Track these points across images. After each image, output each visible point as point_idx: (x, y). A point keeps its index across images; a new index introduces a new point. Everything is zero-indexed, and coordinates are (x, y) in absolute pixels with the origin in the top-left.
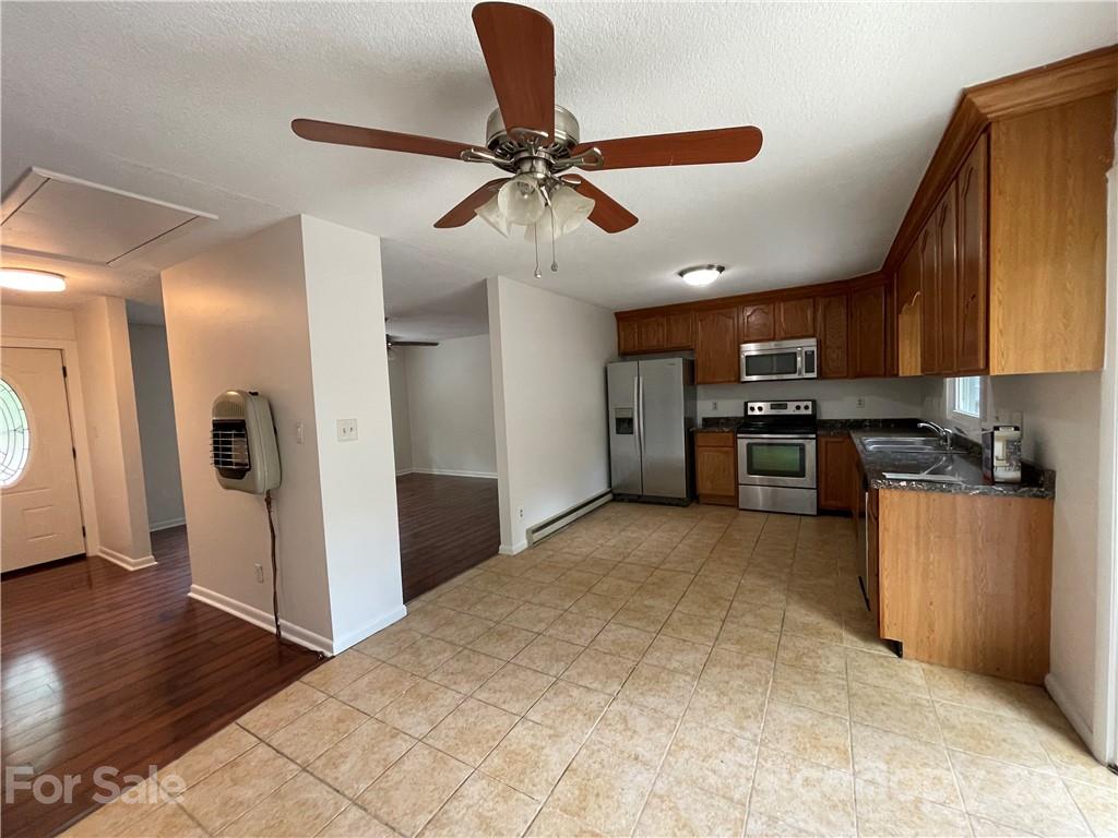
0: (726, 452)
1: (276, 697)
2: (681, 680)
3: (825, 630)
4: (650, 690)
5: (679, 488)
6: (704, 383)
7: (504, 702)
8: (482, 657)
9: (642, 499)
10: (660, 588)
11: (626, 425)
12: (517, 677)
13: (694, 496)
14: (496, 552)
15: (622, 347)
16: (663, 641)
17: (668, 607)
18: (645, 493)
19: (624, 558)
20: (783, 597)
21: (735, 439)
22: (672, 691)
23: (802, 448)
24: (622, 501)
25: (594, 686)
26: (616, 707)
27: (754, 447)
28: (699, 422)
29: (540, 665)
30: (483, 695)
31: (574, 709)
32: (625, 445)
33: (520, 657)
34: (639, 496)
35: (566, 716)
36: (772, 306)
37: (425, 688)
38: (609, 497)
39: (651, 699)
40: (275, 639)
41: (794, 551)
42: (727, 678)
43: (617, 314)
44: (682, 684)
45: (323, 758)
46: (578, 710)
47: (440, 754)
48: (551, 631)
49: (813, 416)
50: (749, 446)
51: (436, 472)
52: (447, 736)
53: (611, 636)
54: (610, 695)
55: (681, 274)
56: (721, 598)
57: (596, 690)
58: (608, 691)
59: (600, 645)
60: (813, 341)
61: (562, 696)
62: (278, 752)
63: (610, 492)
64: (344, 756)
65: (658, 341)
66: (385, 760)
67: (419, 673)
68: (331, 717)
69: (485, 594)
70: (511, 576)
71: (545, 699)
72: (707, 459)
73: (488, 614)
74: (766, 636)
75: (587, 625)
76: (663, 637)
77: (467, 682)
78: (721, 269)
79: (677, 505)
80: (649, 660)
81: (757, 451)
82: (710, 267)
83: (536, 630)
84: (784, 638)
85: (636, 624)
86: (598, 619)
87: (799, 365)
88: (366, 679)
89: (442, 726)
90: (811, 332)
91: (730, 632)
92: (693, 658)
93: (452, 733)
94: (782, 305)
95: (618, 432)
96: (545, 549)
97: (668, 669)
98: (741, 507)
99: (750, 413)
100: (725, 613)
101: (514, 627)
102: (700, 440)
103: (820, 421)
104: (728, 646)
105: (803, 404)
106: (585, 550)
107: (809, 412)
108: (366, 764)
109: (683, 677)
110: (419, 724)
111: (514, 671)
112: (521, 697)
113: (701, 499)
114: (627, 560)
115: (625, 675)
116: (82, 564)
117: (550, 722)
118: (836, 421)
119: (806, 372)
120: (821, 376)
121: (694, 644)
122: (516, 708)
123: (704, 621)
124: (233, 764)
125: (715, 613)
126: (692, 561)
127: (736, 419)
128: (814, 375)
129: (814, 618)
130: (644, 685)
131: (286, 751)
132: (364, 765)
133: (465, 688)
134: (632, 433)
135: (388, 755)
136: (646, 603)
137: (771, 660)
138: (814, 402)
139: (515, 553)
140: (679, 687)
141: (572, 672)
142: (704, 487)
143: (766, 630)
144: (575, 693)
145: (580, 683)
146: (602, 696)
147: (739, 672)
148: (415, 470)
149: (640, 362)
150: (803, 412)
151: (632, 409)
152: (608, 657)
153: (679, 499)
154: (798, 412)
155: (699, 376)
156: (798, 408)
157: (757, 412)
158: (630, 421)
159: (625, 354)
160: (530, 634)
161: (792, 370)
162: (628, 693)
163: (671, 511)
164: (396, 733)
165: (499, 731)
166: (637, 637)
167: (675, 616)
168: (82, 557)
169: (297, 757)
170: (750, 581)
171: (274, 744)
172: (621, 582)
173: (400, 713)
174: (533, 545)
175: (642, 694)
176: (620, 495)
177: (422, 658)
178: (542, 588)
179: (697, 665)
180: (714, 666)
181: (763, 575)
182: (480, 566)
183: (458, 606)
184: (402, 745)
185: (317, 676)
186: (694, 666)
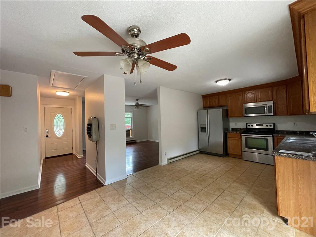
0: (238, 140)
1: (89, 193)
2: (193, 213)
3: (258, 208)
4: (182, 214)
5: (221, 151)
6: (231, 117)
7: (138, 207)
8: (139, 193)
9: (209, 153)
10: (202, 182)
11: (204, 130)
12: (145, 201)
13: (226, 154)
14: (158, 164)
15: (204, 106)
16: (194, 199)
17: (201, 189)
18: (210, 152)
19: (195, 171)
20: (245, 193)
21: (241, 136)
22: (189, 216)
23: (267, 140)
24: (203, 153)
25: (165, 208)
26: (169, 216)
27: (248, 139)
28: (230, 129)
29: (153, 199)
30: (134, 204)
31: (156, 214)
32: (204, 136)
33: (149, 195)
34: (208, 152)
35: (153, 215)
36: (255, 91)
37: (122, 198)
38: (199, 152)
39: (180, 217)
40: (95, 178)
41: (258, 177)
42: (210, 216)
43: (202, 96)
44: (193, 214)
45: (90, 211)
46: (157, 214)
47: (115, 217)
48: (162, 189)
49: (274, 129)
50: (246, 138)
51: (153, 140)
52: (119, 213)
53: (178, 194)
54: (169, 212)
55: (216, 82)
56: (221, 189)
57: (165, 210)
58: (169, 211)
59: (173, 196)
60: (272, 102)
61: (155, 209)
62: (82, 207)
63: (199, 150)
64: (94, 212)
65: (216, 104)
66: (102, 215)
67: (122, 194)
68: (97, 201)
69: (149, 175)
70: (159, 172)
71: (150, 209)
72: (231, 142)
73: (147, 181)
74: (232, 205)
75: (173, 190)
76: (195, 198)
77: (132, 199)
78: (230, 80)
79: (221, 156)
80: (187, 204)
81: (249, 140)
82: (225, 79)
83: (157, 188)
84: (239, 207)
85: (188, 192)
86: (177, 188)
87: (266, 111)
88: (109, 193)
89: (120, 210)
90: (271, 99)
91: (219, 200)
92: (201, 206)
93: (121, 212)
94: (259, 90)
95: (201, 132)
96: (172, 165)
97: (191, 209)
98: (243, 159)
99: (248, 127)
100: (220, 194)
101: (152, 186)
102: (229, 135)
103: (277, 131)
104: (216, 205)
105: (269, 125)
106: (184, 167)
107: (272, 127)
108: (98, 215)
109: (195, 212)
110: (115, 208)
111: (145, 199)
112: (143, 207)
113: (230, 155)
114: (195, 172)
115: (176, 207)
116: (72, 155)
117: (147, 216)
118: (284, 131)
119: (269, 113)
120: (275, 114)
121: (204, 202)
122: (141, 209)
123: (212, 195)
124: (72, 207)
125: (216, 193)
126: (217, 175)
127: (243, 129)
128: (273, 114)
129: (255, 202)
130: (181, 211)
131: (84, 207)
132: (97, 215)
133: (130, 200)
134: (206, 132)
135: (103, 214)
136: (195, 186)
137: (230, 214)
138: (274, 124)
139: (163, 165)
140: (192, 215)
141: (161, 203)
142: (230, 151)
143: (233, 203)
144: (159, 209)
145: (162, 206)
146: (166, 212)
147: (215, 215)
148: (148, 140)
149: (208, 110)
150: (269, 127)
151: (206, 125)
152: (174, 200)
153: (221, 154)
154: (267, 127)
155: (229, 114)
156: (267, 126)
157: (251, 127)
158: (205, 128)
159: (205, 108)
160: (155, 189)
161: (263, 112)
162: (174, 213)
163: (217, 158)
164: (108, 209)
165: (133, 215)
166: (186, 196)
167: (203, 191)
168: (72, 154)
169: (85, 209)
170: (235, 185)
171: (82, 204)
172: (189, 178)
173: (112, 204)
174: (169, 163)
175: (179, 214)
176: (202, 151)
177: (124, 190)
178: (165, 176)
179: (202, 209)
180: (207, 211)
181: (241, 183)
182: (152, 167)
183: (141, 178)
184: (108, 212)
185: (99, 190)
186: (200, 209)
